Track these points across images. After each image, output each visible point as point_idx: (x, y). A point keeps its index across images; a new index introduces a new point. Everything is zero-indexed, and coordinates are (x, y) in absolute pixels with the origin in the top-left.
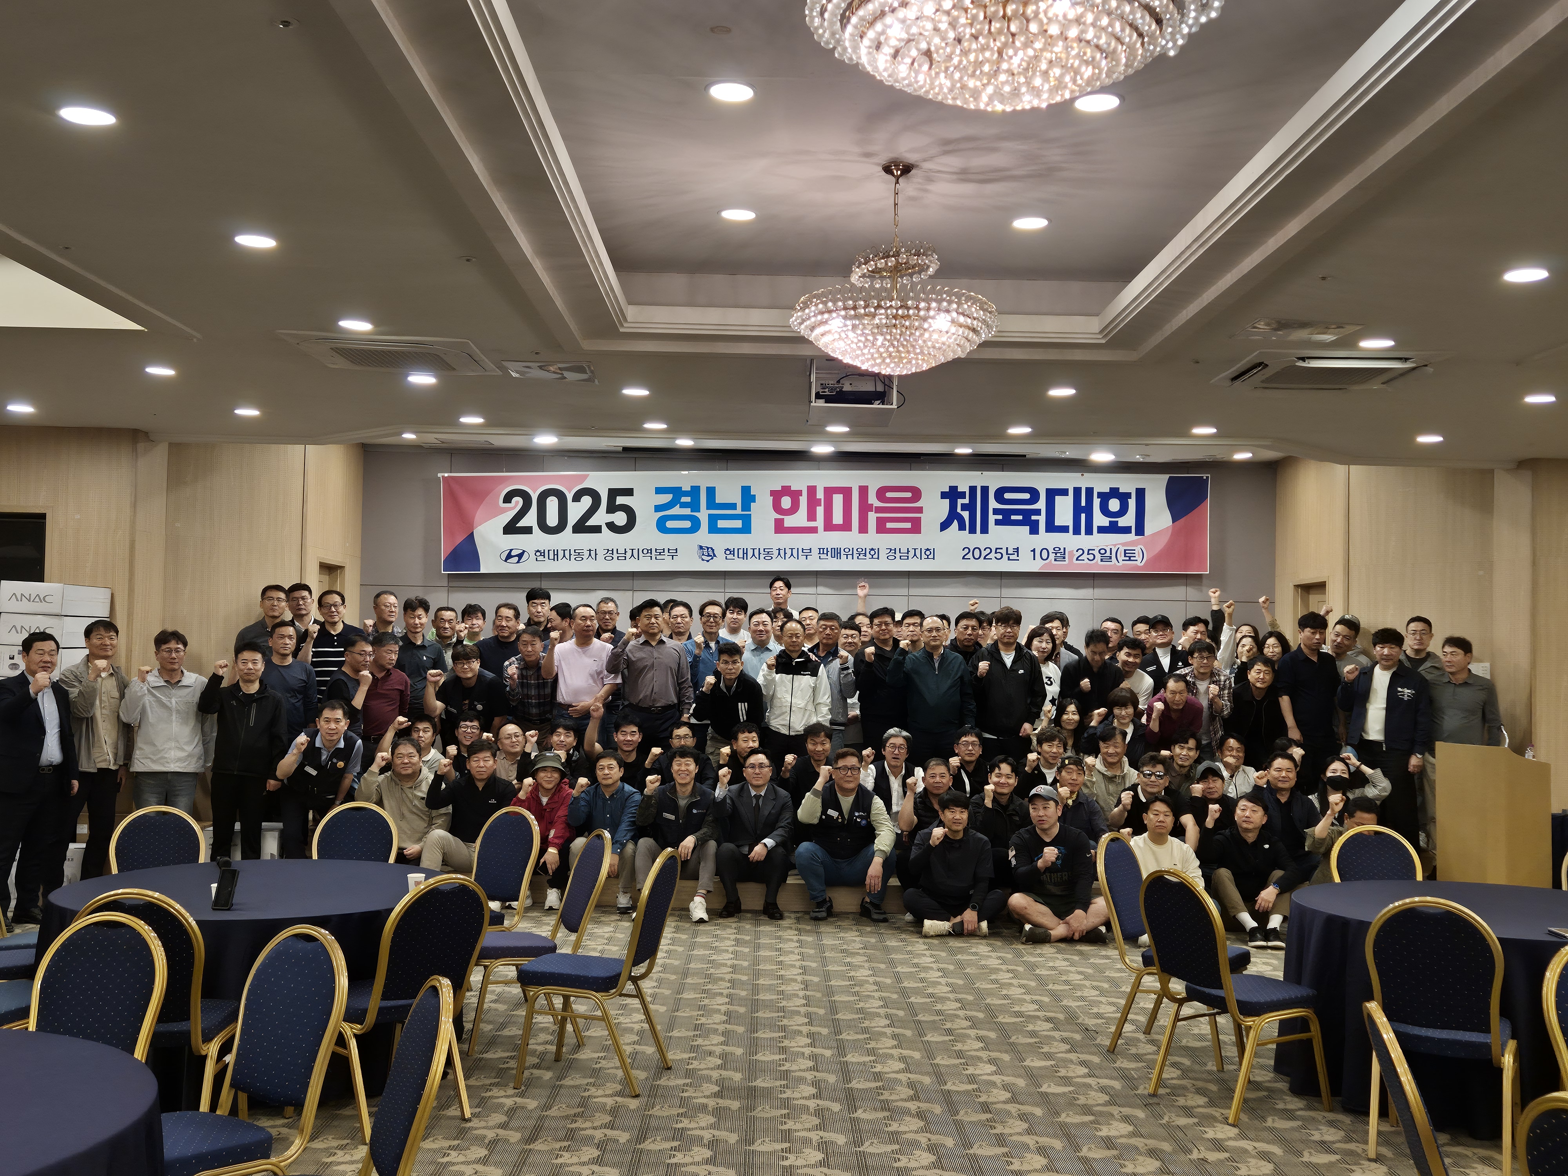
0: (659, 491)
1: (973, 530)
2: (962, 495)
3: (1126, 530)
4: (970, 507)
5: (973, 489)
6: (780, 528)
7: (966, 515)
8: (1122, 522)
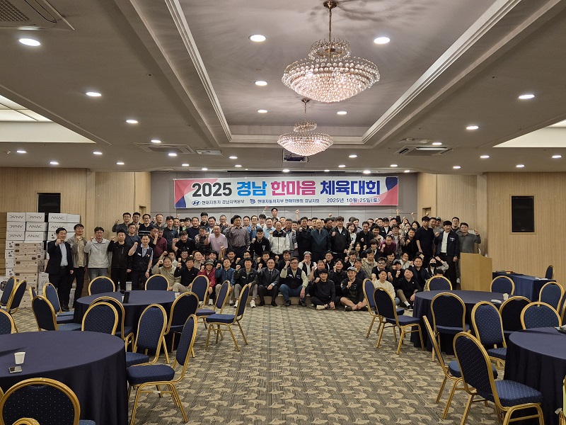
0: (238, 183)
1: (330, 194)
2: (327, 183)
3: (374, 193)
4: (329, 187)
5: (330, 182)
6: (274, 194)
7: (328, 189)
8: (373, 191)
